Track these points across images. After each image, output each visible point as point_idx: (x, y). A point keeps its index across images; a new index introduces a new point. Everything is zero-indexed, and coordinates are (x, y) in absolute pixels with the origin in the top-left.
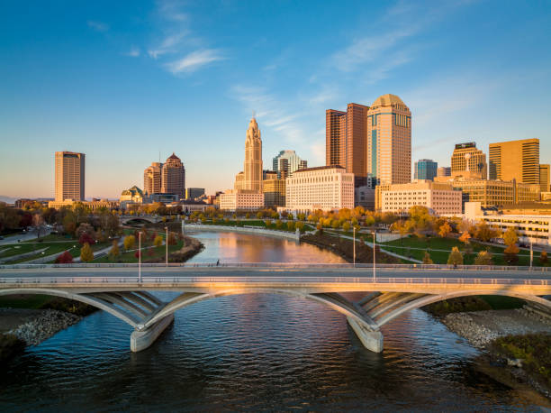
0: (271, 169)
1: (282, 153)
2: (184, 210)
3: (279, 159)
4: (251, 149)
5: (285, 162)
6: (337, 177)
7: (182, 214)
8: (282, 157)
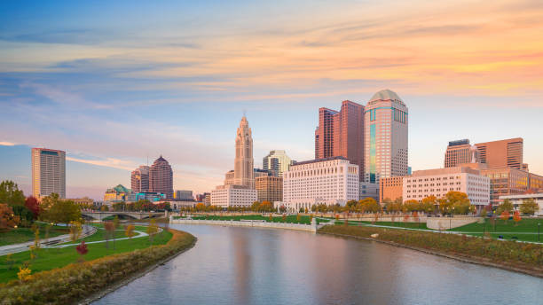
0: (261, 168)
1: (272, 153)
2: (172, 207)
3: (270, 158)
4: (243, 147)
5: (275, 162)
6: (342, 168)
7: (170, 210)
8: (273, 156)
